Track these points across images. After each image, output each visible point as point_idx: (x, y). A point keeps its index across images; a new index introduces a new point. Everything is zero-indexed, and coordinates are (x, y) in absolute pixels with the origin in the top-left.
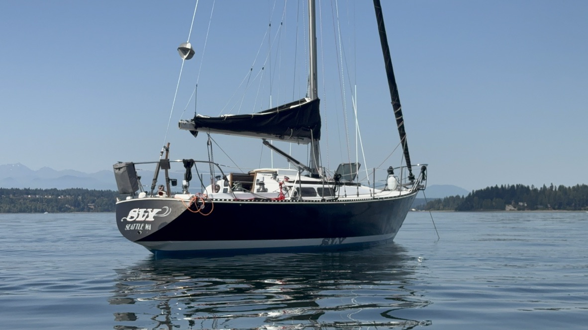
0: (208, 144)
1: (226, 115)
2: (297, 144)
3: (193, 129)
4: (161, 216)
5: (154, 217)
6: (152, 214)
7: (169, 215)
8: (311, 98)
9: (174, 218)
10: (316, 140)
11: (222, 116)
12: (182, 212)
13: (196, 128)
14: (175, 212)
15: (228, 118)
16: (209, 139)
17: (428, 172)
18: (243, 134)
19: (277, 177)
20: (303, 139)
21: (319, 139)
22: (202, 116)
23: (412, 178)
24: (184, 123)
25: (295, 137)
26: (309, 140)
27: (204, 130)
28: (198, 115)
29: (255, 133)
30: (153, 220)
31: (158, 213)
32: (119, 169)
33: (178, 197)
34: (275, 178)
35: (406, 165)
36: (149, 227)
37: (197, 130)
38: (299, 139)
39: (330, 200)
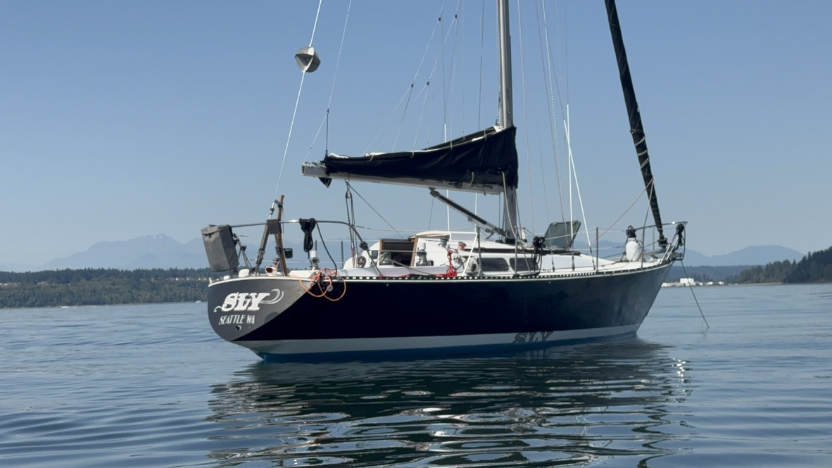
0: (347, 197)
1: (373, 154)
2: (482, 195)
3: (324, 176)
4: (269, 302)
5: (259, 305)
6: (257, 300)
7: (281, 301)
8: (503, 125)
9: (287, 306)
10: (512, 188)
11: (367, 155)
12: (299, 297)
13: (328, 173)
14: (290, 296)
15: (376, 158)
16: (348, 189)
17: (687, 232)
18: (401, 181)
19: (448, 243)
20: (492, 188)
21: (516, 187)
22: (337, 156)
23: (663, 242)
24: (309, 167)
25: (479, 185)
26: (501, 187)
27: (341, 176)
28: (331, 154)
29: (418, 180)
30: (258, 309)
31: (266, 299)
32: (210, 235)
33: (295, 275)
34: (444, 245)
35: (654, 224)
36: (251, 320)
37: (330, 177)
38: (485, 188)
39: (527, 276)
